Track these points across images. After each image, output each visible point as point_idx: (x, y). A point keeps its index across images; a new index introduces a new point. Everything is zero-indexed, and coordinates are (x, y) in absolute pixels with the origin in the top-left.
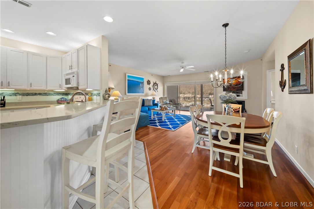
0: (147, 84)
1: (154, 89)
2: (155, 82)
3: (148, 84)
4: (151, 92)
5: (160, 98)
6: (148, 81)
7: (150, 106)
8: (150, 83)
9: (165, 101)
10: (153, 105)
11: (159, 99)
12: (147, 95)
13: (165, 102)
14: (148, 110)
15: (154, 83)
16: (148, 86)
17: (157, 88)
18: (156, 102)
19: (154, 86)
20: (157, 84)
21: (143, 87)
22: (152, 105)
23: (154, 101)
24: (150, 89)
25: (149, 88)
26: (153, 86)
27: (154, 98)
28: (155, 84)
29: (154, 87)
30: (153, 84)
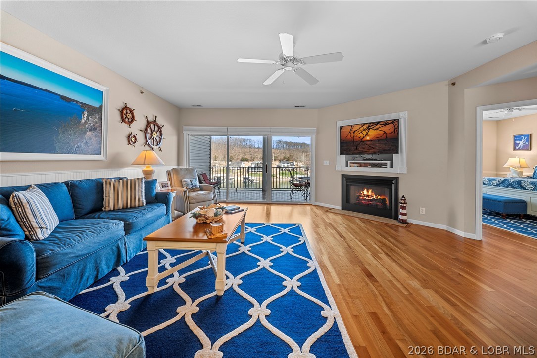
0: (118, 117)
1: (150, 142)
2: (151, 119)
3: (123, 120)
4: (138, 150)
5: (168, 172)
6: (126, 108)
7: (134, 208)
8: (133, 119)
9: (188, 181)
10: (148, 203)
11: (165, 174)
12: (116, 162)
13: (187, 185)
14: (123, 233)
15: (149, 123)
16: (125, 129)
17: (158, 139)
18: (158, 189)
19: (149, 130)
20: (159, 128)
21: (97, 128)
22: (145, 203)
23: (150, 185)
24: (131, 139)
25: (127, 134)
26: (146, 129)
27: (148, 173)
28: (152, 125)
29: (148, 136)
30: (144, 123)
